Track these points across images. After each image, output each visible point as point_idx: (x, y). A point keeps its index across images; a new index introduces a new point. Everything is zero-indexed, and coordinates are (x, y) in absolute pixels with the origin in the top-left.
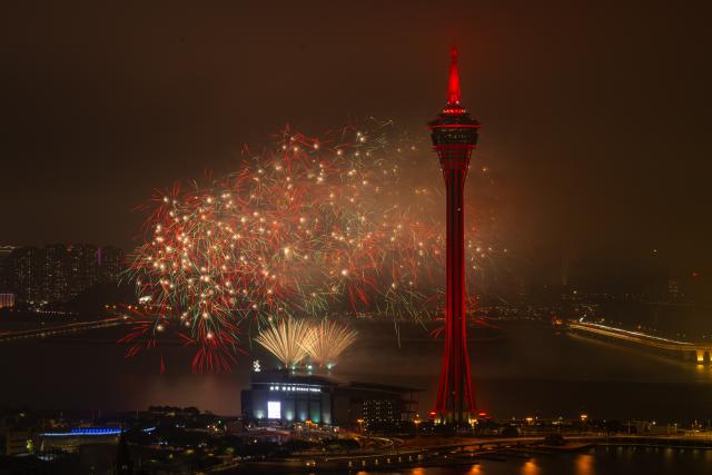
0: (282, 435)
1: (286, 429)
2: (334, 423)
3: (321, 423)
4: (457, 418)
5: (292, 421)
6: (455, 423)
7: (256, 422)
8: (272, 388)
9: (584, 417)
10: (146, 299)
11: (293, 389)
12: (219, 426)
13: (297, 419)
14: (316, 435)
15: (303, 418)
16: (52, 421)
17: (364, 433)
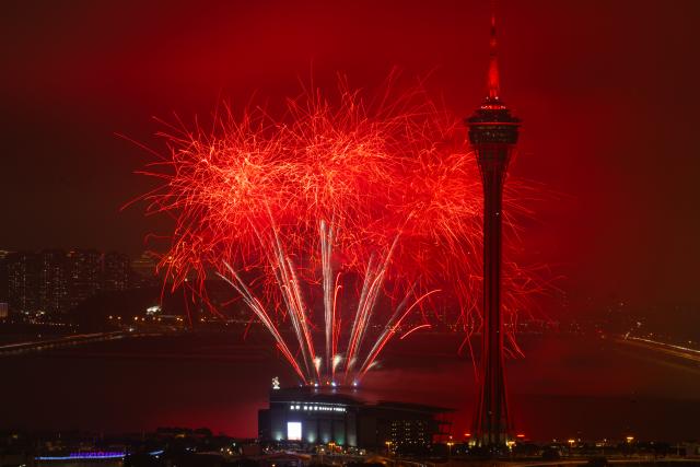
0: (303, 458)
1: (307, 452)
2: (360, 445)
3: (346, 446)
4: (493, 441)
5: (314, 444)
6: (491, 445)
7: (274, 444)
8: (292, 408)
9: (630, 438)
10: (155, 310)
11: (316, 408)
12: (233, 449)
13: (319, 441)
14: (340, 459)
15: (326, 440)
16: (49, 444)
17: (392, 457)
